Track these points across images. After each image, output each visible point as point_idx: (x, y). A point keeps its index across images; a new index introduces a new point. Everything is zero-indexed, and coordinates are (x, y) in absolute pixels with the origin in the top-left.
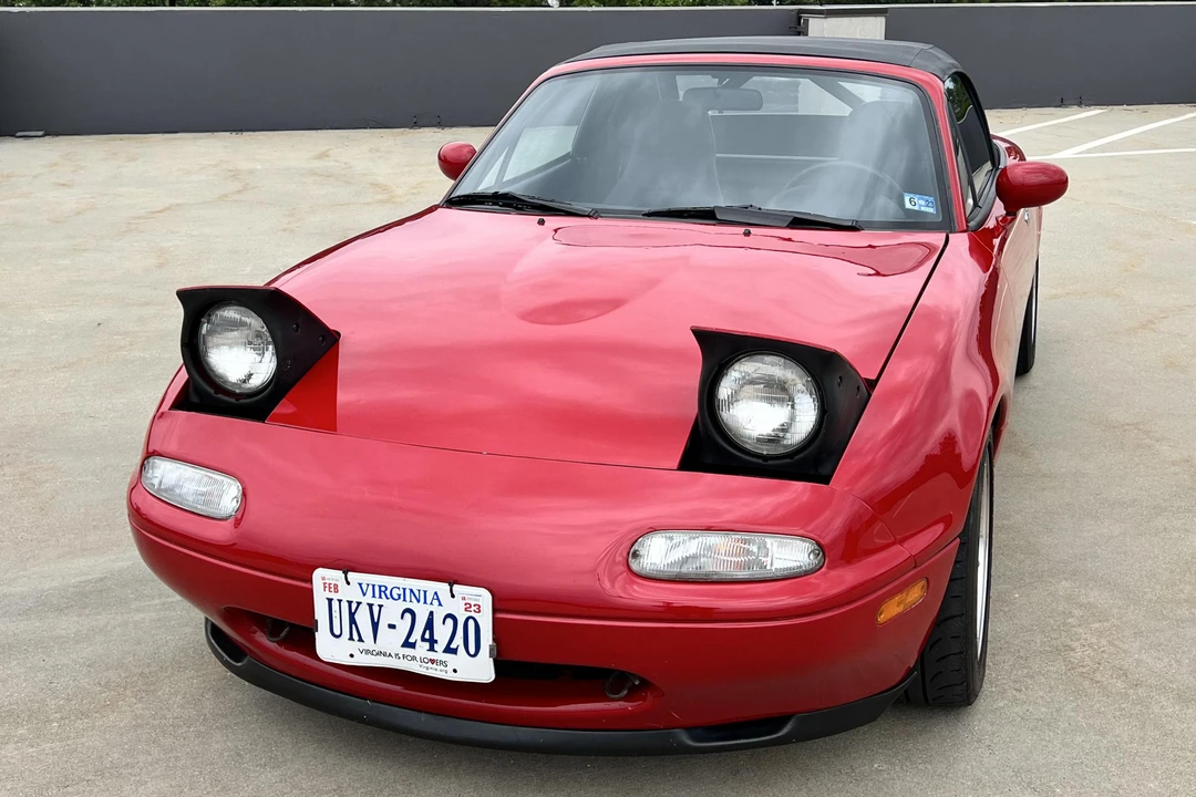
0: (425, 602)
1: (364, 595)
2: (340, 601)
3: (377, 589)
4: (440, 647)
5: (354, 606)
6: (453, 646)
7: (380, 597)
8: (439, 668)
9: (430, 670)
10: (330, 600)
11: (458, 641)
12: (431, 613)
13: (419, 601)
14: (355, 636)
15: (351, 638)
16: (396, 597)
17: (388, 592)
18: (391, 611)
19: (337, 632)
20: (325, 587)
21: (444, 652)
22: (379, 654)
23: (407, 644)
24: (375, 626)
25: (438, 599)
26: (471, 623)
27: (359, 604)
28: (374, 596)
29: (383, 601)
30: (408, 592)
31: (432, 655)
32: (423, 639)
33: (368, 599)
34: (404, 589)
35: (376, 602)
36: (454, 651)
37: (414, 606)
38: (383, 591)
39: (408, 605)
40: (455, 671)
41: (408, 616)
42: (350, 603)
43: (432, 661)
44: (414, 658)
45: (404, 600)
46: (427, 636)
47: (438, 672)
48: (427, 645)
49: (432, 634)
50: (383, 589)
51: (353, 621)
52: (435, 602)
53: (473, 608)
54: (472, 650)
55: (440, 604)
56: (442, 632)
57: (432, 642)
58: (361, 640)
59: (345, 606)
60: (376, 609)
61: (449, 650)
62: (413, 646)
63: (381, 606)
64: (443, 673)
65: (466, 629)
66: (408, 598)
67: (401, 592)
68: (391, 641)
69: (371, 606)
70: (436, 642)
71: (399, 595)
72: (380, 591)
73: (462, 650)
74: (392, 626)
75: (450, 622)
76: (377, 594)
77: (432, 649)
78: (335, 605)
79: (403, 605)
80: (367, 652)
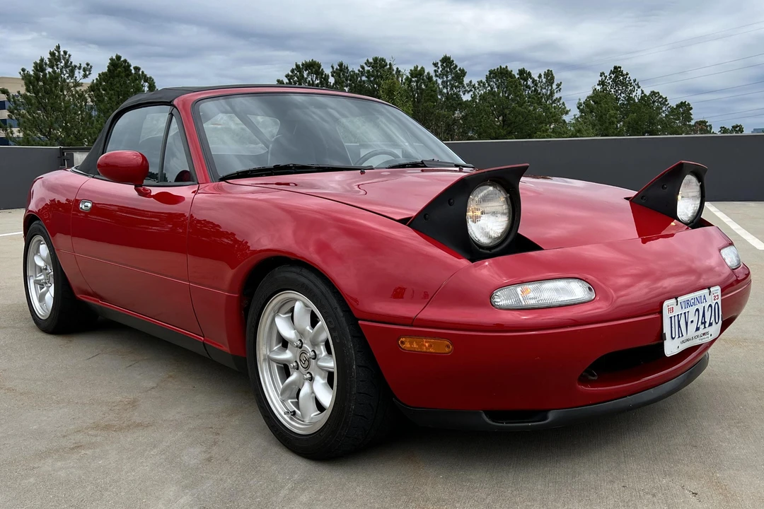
0: (701, 302)
1: (682, 308)
3: (686, 303)
4: (707, 325)
5: (679, 317)
6: (711, 321)
7: (687, 307)
8: (706, 337)
9: (702, 340)
10: (671, 318)
11: (713, 318)
12: (704, 307)
13: (699, 303)
14: (680, 335)
15: (679, 337)
17: (690, 303)
18: (691, 313)
19: (674, 336)
20: (668, 311)
22: (688, 340)
23: (698, 329)
24: (687, 324)
25: (705, 299)
26: (716, 306)
27: (681, 314)
28: (685, 308)
29: (689, 309)
30: (696, 299)
31: (705, 331)
32: (702, 323)
33: (684, 310)
34: (694, 298)
35: (686, 310)
36: (712, 324)
37: (699, 306)
38: (688, 304)
40: (711, 335)
41: (697, 313)
42: (678, 315)
43: (704, 334)
44: (698, 336)
45: (695, 304)
46: (703, 321)
47: (706, 339)
48: (703, 326)
49: (704, 319)
50: (688, 302)
51: (679, 325)
52: (704, 301)
53: (717, 297)
54: (717, 320)
55: (706, 301)
56: (708, 316)
57: (705, 323)
58: (682, 336)
59: (676, 317)
60: (687, 314)
61: (710, 324)
63: (688, 312)
64: (708, 339)
65: (715, 310)
67: (694, 301)
68: (692, 327)
69: (685, 314)
71: (693, 303)
73: (714, 323)
74: (692, 322)
75: (710, 308)
77: (705, 327)
78: (673, 318)
79: (695, 308)
80: (683, 342)
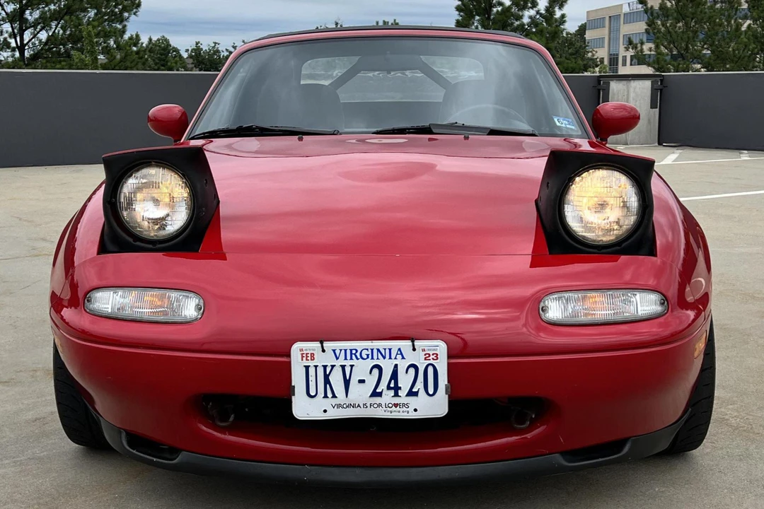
0: (390, 358)
1: (337, 358)
2: (316, 367)
3: (348, 352)
4: (403, 393)
5: (328, 370)
6: (415, 390)
7: (351, 359)
8: (401, 410)
9: (393, 414)
10: (307, 368)
11: (419, 386)
12: (396, 366)
13: (384, 358)
14: (330, 395)
15: (326, 396)
16: (365, 357)
17: (358, 354)
18: (362, 368)
19: (313, 393)
20: (302, 357)
21: (407, 395)
22: (349, 406)
23: (375, 394)
24: (347, 383)
25: (401, 354)
26: (430, 370)
27: (333, 366)
28: (346, 359)
29: (354, 362)
30: (375, 351)
31: (397, 400)
32: (389, 388)
33: (341, 361)
34: (372, 350)
35: (348, 363)
36: (416, 394)
37: (381, 362)
38: (353, 353)
39: (376, 362)
40: (416, 410)
41: (376, 371)
42: (325, 367)
43: (396, 405)
44: (380, 405)
45: (372, 358)
46: (392, 385)
47: (401, 414)
48: (392, 393)
49: (396, 383)
50: (354, 352)
51: (327, 381)
52: (399, 357)
53: (432, 357)
54: (431, 391)
55: (403, 358)
56: (405, 381)
57: (397, 389)
58: (334, 396)
59: (320, 370)
60: (348, 369)
61: (411, 393)
62: (380, 395)
63: (352, 366)
64: (406, 414)
65: (426, 376)
66: (375, 357)
67: (370, 352)
68: (360, 393)
69: (343, 367)
70: (400, 388)
71: (368, 355)
72: (351, 354)
73: (422, 392)
74: (362, 381)
75: (412, 371)
76: (348, 357)
77: (396, 395)
78: (312, 371)
79: (371, 363)
80: (339, 406)
